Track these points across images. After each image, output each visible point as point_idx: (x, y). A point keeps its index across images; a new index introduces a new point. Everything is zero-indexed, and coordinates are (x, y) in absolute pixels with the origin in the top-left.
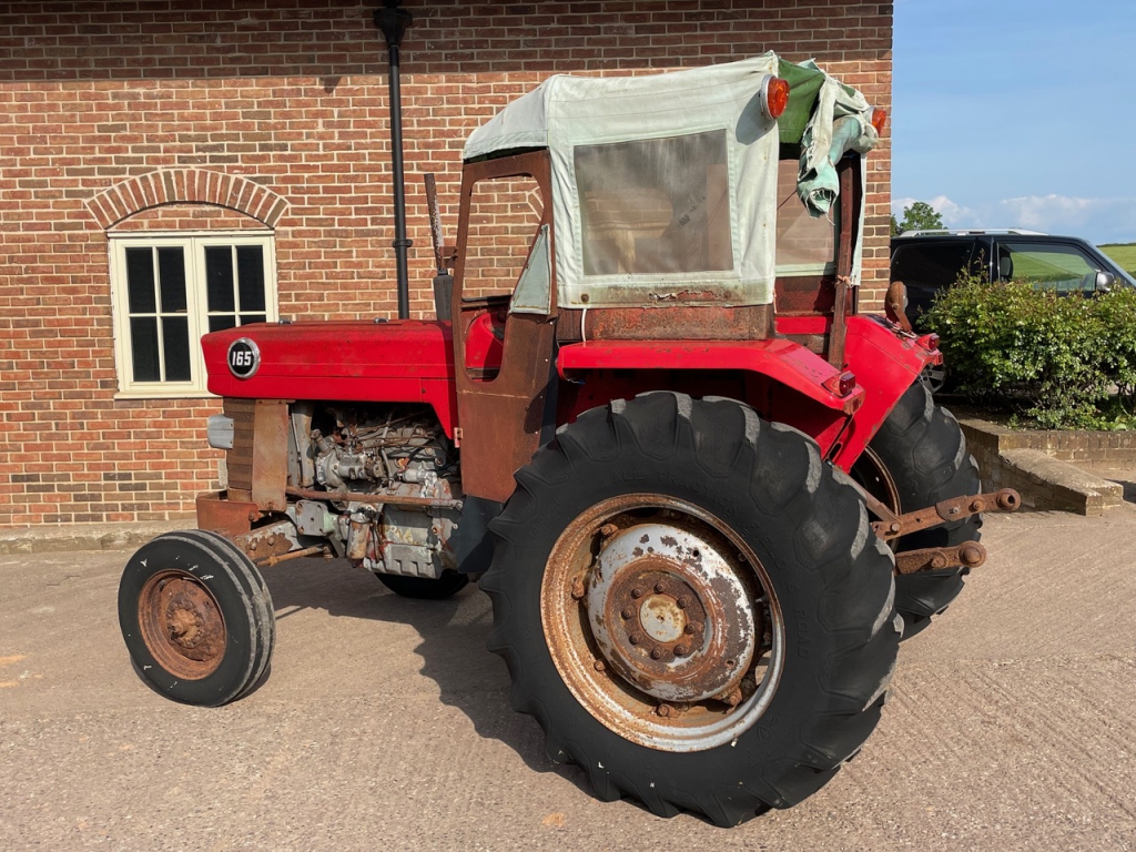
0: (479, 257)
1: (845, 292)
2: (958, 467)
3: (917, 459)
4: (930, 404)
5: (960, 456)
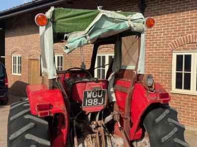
0: (157, 59)
1: (134, 76)
2: (163, 141)
3: (153, 135)
4: (162, 117)
5: (166, 138)
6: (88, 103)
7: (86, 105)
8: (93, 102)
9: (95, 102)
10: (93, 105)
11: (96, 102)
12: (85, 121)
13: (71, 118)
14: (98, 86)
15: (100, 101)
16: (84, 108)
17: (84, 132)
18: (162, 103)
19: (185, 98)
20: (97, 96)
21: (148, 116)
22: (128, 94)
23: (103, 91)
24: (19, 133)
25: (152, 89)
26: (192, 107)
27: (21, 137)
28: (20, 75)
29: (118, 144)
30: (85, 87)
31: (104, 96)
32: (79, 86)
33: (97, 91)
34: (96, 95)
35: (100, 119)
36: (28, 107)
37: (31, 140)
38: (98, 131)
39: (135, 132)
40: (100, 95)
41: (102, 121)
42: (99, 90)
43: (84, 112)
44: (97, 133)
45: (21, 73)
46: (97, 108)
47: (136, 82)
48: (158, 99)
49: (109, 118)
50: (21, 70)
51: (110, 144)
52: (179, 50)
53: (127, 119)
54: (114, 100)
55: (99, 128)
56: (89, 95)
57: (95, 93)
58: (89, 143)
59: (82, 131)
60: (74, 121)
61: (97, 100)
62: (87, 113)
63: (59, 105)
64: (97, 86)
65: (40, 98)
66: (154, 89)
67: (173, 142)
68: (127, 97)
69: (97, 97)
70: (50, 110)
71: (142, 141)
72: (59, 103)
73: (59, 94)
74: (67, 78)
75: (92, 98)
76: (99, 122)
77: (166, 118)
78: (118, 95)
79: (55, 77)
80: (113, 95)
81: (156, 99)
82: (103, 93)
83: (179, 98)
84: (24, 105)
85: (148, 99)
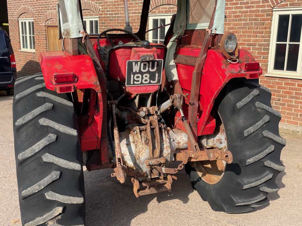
0: (248, 22)
1: (207, 37)
2: (246, 135)
3: (231, 126)
4: (246, 100)
5: (251, 129)
6: (134, 80)
7: (132, 83)
8: (142, 78)
9: (145, 78)
10: (142, 83)
11: (147, 78)
12: (131, 109)
13: (109, 102)
14: (150, 54)
15: (152, 77)
16: (128, 88)
17: (129, 123)
18: (248, 77)
19: (286, 84)
20: (149, 70)
21: (225, 99)
22: (197, 66)
23: (158, 62)
24: (29, 116)
25: (234, 58)
26: (296, 98)
27: (33, 122)
28: (33, 51)
29: (180, 141)
30: (130, 55)
31: (159, 70)
32: (120, 54)
33: (149, 62)
34: (147, 69)
35: (153, 104)
36: (42, 81)
37: (47, 127)
38: (149, 121)
39: (204, 123)
40: (153, 67)
41: (156, 108)
42: (151, 59)
43: (129, 94)
44: (149, 124)
45: (34, 48)
46: (148, 88)
47: (209, 48)
48: (243, 72)
49: (166, 105)
50: (34, 43)
51: (168, 140)
52: (283, 6)
53: (193, 104)
54: (176, 78)
55: (151, 118)
56: (136, 68)
57: (145, 65)
58: (135, 137)
59: (126, 122)
60: (114, 106)
61: (148, 75)
62: (133, 96)
63: (89, 77)
64: (148, 54)
65: (58, 66)
66: (238, 58)
67: (261, 136)
68: (195, 71)
69: (148, 72)
70: (75, 84)
71: (215, 139)
72: (88, 74)
73: (88, 61)
74: (103, 46)
75: (140, 72)
76: (151, 109)
77: (253, 101)
78: (181, 70)
79: (81, 35)
80: (174, 71)
81: (239, 72)
82: (158, 66)
83: (278, 83)
84: (36, 79)
85: (226, 73)
